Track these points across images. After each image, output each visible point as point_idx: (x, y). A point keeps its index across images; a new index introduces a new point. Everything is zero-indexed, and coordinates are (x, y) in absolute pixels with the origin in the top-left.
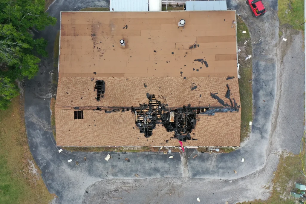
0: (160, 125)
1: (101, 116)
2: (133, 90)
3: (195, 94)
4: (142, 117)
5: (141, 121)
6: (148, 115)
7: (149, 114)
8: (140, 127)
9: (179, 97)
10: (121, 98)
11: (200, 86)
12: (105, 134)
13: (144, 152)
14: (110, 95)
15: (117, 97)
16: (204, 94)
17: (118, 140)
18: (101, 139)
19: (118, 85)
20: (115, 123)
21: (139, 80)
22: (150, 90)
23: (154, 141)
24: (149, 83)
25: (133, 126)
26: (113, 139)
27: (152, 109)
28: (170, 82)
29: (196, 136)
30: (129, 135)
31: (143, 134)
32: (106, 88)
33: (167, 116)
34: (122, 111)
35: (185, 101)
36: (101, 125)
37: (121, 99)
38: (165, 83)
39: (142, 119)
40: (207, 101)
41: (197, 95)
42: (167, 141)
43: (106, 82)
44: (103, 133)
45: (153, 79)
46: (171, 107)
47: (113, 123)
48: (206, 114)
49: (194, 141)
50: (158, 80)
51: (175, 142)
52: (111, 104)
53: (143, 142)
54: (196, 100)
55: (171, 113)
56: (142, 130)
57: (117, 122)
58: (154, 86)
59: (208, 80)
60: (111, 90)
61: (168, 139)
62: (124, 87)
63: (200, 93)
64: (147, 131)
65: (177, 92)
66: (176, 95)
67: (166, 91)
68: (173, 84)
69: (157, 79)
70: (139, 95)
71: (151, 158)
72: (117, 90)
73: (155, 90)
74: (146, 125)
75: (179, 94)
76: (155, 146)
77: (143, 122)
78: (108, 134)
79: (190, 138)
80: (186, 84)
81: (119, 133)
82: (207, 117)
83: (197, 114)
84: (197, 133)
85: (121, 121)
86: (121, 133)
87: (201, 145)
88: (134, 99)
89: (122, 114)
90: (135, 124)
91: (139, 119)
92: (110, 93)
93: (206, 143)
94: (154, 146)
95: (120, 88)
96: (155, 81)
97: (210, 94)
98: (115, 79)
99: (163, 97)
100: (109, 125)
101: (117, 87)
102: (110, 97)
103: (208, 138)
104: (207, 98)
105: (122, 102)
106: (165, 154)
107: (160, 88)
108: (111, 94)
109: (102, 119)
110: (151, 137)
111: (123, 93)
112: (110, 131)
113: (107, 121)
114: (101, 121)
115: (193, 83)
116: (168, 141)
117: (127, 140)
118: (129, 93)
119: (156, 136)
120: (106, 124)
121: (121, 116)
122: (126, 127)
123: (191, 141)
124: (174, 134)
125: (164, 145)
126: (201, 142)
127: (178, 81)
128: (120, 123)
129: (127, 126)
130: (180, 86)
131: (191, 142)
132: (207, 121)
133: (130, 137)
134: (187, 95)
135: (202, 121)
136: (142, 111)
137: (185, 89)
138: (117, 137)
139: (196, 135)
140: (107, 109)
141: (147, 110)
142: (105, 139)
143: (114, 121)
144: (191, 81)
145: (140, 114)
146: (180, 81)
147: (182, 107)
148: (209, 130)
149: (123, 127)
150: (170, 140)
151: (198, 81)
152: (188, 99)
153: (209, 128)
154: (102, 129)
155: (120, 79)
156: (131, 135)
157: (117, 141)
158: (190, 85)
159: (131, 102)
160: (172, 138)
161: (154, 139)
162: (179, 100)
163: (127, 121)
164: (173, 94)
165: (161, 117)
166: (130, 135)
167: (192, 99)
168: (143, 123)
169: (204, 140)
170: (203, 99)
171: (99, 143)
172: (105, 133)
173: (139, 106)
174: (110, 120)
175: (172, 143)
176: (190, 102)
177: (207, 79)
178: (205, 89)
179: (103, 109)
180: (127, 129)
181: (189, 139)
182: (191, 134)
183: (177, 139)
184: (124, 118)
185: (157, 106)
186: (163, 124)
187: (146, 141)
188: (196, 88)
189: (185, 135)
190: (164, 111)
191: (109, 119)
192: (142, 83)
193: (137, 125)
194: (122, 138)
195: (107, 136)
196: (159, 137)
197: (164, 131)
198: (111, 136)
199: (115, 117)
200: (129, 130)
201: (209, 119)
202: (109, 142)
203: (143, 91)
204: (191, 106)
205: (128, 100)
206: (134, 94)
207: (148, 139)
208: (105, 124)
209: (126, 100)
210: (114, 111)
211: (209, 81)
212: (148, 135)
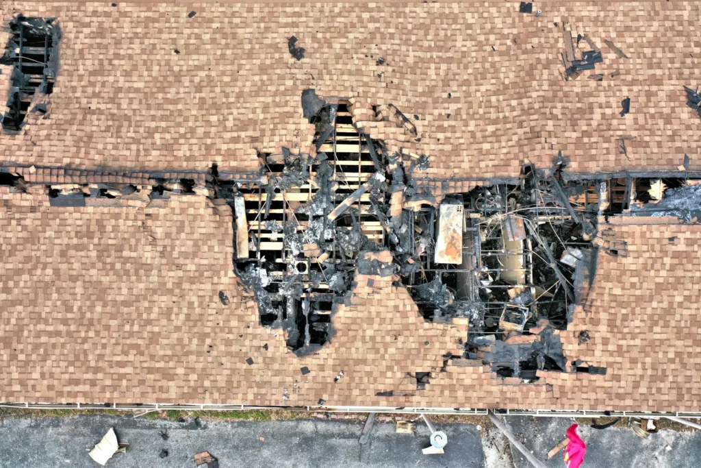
0: (384, 280)
1: (28, 222)
2: (223, 73)
3: (590, 95)
4: (274, 236)
5: (271, 255)
6: (310, 223)
7: (316, 217)
8: (262, 295)
9: (493, 116)
10: (153, 118)
11: (620, 53)
12: (50, 334)
13: (292, 424)
14: (84, 101)
15: (129, 113)
16: (649, 94)
17: (129, 370)
18: (27, 362)
19: (137, 47)
20: (113, 268)
21: (262, 19)
22: (320, 74)
23: (346, 379)
24: (320, 35)
25: (221, 288)
26: (100, 364)
27: (336, 187)
28: (442, 33)
29: (600, 347)
30: (195, 341)
31: (280, 331)
32: (64, 64)
33: (420, 230)
34: (151, 196)
35: (535, 135)
36: (26, 277)
37: (153, 124)
38: (413, 38)
39: (278, 246)
40: (672, 138)
41: (602, 99)
42: (422, 379)
43: (69, 28)
44: (41, 327)
45: (339, 15)
46: (449, 173)
47: (100, 265)
48: (667, 218)
49: (584, 375)
50: (372, 20)
51: (467, 382)
52: (87, 153)
53: (277, 379)
54: (598, 129)
55: (444, 208)
56: (275, 312)
57: (126, 261)
58: (347, 51)
59: (666, 18)
60: (93, 73)
61: (428, 363)
62: (175, 57)
63: (625, 89)
64: (306, 313)
65: (483, 88)
66: (475, 106)
67: (414, 83)
68: (459, 44)
69: (366, 15)
70: (257, 102)
71: (331, 450)
72: (127, 74)
73: (350, 73)
74: (299, 278)
75: (493, 99)
76: (352, 403)
77: (278, 260)
78: (69, 334)
79: (563, 359)
80: (535, 41)
81: (136, 328)
82: (668, 235)
83: (608, 213)
84: (603, 328)
85: (148, 254)
86: (149, 328)
87: (629, 402)
88: (230, 124)
89: (150, 211)
90: (231, 274)
91: (257, 245)
92: (90, 90)
93: (659, 390)
94: (344, 403)
95: (145, 62)
96: (353, 25)
97: (683, 99)
98: (125, 14)
99: (398, 113)
100: (74, 279)
101: (130, 57)
102: (88, 111)
103: (672, 361)
104: (668, 120)
105: (154, 144)
106: (400, 431)
107: (380, 62)
108: (95, 95)
109: (32, 239)
110: (325, 352)
111: (162, 89)
112: (83, 314)
113: (63, 254)
114: (25, 253)
115: (575, 35)
116: (428, 374)
117: (180, 371)
118: (199, 89)
119: (359, 344)
120: (57, 272)
121: (149, 223)
122: (177, 291)
123: (566, 378)
124: (464, 335)
125: (402, 399)
126: (625, 385)
127: (488, 26)
128: (143, 268)
129: (186, 286)
130: (501, 54)
131: (569, 384)
132: (667, 261)
133: (199, 354)
134: (544, 100)
135: (641, 260)
136: (279, 197)
137: (532, 67)
138: (126, 353)
139: (599, 341)
140: (61, 179)
141: (307, 191)
142: (49, 363)
143: (103, 251)
144: (562, 27)
145: (263, 218)
146: (499, 23)
147: (514, 173)
148: (678, 310)
149: (162, 289)
150: (443, 370)
151: (603, 25)
152: (550, 123)
153: (679, 299)
154: (34, 303)
155: (150, 14)
156: (208, 341)
157: (122, 377)
158: (560, 45)
159: (209, 141)
160: (453, 357)
161: (343, 365)
162: (494, 134)
163: (185, 255)
164: (457, 100)
165: (387, 236)
166: (203, 337)
167: (574, 124)
168: (283, 267)
169: (649, 372)
170: (642, 128)
171: (17, 388)
172: (50, 328)
173: (254, 163)
174: (78, 248)
175: (452, 388)
176: (562, 140)
177: (657, 13)
178: (650, 66)
179: (33, 179)
180: (184, 304)
181: (554, 365)
182: (563, 334)
183: (481, 369)
184: (168, 235)
185: (365, 169)
186: (398, 273)
187: (299, 377)
188: (597, 65)
189: (532, 339)
190: (408, 197)
191: (75, 241)
192: (279, 37)
193: (246, 283)
194: (152, 357)
195: (63, 345)
196: (377, 351)
197: (404, 315)
198: (86, 346)
199: (109, 228)
200: (198, 311)
201: (681, 247)
202: (77, 382)
203: (281, 78)
204: (573, 166)
205: (192, 131)
206: (227, 96)
207: (310, 361)
208: (49, 271)
209: (182, 130)
210: (102, 193)
211: (668, 24)
212: (307, 342)
